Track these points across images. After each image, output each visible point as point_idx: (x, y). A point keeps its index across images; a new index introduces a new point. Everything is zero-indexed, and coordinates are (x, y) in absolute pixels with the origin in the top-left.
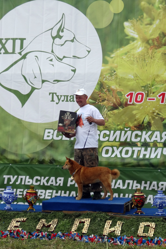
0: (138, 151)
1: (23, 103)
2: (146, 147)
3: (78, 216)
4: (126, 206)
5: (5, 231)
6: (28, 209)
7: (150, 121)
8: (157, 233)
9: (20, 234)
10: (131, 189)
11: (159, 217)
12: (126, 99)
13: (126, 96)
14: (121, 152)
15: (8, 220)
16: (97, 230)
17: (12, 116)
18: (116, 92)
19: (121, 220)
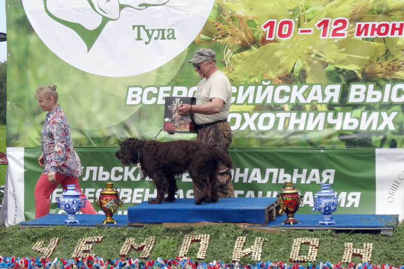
0: (286, 118)
1: (90, 45)
2: (298, 112)
3: (189, 231)
4: (269, 212)
5: (68, 260)
6: (105, 223)
7: (304, 69)
8: (322, 255)
9: (94, 263)
10: (275, 182)
11: (324, 228)
12: (263, 32)
13: (262, 26)
14: (256, 122)
15: (72, 240)
16: (221, 253)
17: (72, 67)
18: (246, 21)
19: (261, 236)
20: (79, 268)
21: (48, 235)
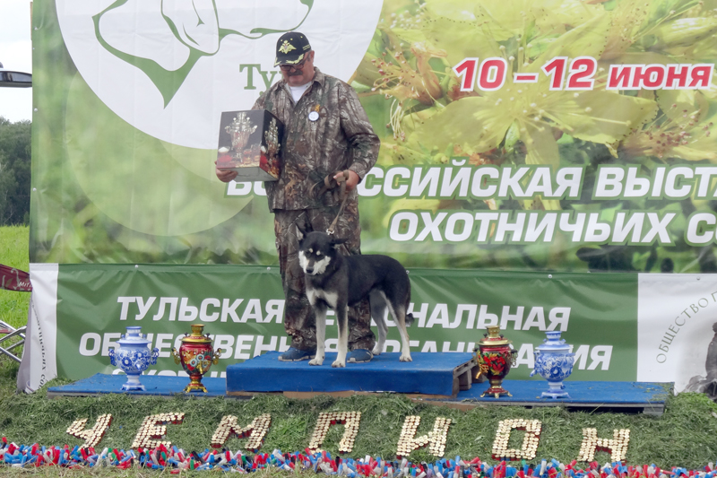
0: (491, 222)
1: (168, 96)
2: (511, 211)
3: (328, 404)
4: (460, 377)
5: (125, 451)
6: (188, 390)
7: (523, 140)
8: (546, 449)
9: (168, 456)
11: (550, 404)
12: (456, 78)
13: (454, 69)
14: (442, 227)
15: (133, 419)
16: (379, 442)
17: (139, 131)
18: (428, 59)
19: (445, 415)
20: (142, 464)
21: (94, 410)
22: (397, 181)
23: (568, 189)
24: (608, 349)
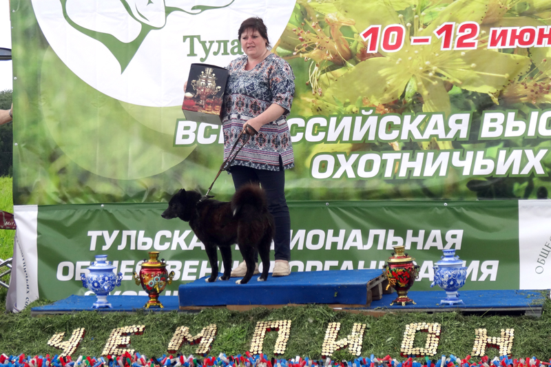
0: (396, 161)
1: (124, 64)
2: (412, 151)
3: (263, 316)
4: (373, 289)
5: (97, 358)
6: (148, 305)
7: (420, 92)
8: (445, 347)
9: (132, 361)
11: (447, 310)
12: (363, 42)
13: (361, 35)
14: (355, 166)
15: (103, 331)
16: (307, 345)
17: (102, 94)
18: (340, 27)
19: (361, 321)
21: (70, 325)
22: (316, 129)
23: (459, 131)
24: (495, 263)
